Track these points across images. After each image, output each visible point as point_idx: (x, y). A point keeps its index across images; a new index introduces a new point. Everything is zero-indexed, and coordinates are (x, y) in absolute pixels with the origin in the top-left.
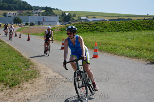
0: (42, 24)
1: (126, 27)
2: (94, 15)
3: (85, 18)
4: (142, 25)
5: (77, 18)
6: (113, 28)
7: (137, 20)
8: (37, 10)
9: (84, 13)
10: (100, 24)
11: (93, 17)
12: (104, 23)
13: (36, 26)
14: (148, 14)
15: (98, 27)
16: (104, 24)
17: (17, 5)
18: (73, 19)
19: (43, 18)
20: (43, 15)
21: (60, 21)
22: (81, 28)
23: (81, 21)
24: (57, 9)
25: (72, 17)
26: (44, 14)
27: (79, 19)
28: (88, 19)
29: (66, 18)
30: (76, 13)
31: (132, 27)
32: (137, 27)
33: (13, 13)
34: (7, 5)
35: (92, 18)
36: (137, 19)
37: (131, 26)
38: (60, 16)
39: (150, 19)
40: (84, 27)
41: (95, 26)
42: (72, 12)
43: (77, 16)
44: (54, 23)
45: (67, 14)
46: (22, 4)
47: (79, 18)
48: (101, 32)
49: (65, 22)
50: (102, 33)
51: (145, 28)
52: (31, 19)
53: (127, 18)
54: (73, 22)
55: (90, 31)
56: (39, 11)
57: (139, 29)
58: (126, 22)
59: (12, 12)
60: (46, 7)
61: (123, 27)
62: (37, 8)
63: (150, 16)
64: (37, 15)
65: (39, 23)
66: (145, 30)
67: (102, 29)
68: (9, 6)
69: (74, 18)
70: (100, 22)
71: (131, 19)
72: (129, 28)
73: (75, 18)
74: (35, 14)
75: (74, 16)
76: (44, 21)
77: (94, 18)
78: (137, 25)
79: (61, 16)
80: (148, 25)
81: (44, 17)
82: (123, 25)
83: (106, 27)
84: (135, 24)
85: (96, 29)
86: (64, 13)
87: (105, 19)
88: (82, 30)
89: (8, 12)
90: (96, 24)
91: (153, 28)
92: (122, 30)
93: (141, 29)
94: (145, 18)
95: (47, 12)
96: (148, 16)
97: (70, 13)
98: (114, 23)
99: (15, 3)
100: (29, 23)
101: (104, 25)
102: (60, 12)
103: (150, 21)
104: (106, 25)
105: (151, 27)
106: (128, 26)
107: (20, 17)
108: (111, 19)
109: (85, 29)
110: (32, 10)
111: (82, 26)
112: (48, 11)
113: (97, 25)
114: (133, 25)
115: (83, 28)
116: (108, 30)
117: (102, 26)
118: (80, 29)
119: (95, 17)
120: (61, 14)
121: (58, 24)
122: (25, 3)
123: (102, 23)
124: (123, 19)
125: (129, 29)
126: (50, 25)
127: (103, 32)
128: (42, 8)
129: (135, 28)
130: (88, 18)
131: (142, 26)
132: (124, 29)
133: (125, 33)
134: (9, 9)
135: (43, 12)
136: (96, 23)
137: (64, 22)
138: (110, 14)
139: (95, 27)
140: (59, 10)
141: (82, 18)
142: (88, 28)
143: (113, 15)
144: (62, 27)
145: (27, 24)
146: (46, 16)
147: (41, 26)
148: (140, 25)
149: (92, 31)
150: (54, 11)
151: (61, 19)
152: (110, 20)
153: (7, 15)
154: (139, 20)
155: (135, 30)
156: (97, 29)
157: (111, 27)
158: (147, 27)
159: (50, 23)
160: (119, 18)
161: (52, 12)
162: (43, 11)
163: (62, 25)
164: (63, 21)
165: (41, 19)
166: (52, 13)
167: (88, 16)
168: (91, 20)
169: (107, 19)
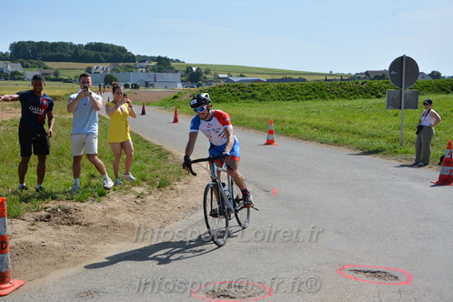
0: (153, 86)
1: (302, 92)
2: (242, 71)
3: (226, 76)
4: (328, 90)
6: (280, 94)
7: (315, 81)
8: (144, 61)
9: (223, 68)
11: (239, 74)
12: (265, 85)
13: (142, 89)
15: (255, 92)
16: (265, 87)
17: (109, 54)
18: (205, 78)
19: (154, 76)
20: (153, 70)
21: (182, 81)
22: (226, 94)
23: (220, 82)
24: (178, 61)
25: (204, 75)
26: (155, 68)
27: (214, 79)
28: (230, 78)
29: (194, 76)
30: (210, 68)
31: (313, 93)
32: (321, 93)
33: (102, 68)
34: (92, 54)
35: (238, 77)
36: (314, 79)
37: (311, 92)
38: (184, 73)
39: (335, 80)
40: (231, 92)
41: (250, 90)
42: (204, 65)
43: (212, 72)
44: (173, 84)
45: (194, 69)
46: (118, 52)
47: (215, 76)
48: (260, 100)
49: (192, 82)
52: (133, 78)
53: (297, 77)
54: (204, 83)
55: (241, 98)
56: (146, 64)
57: (323, 97)
59: (101, 66)
60: (160, 56)
61: (297, 92)
62: (143, 59)
63: (334, 75)
64: (144, 70)
65: (147, 85)
66: (333, 98)
67: (262, 96)
68: (96, 55)
69: (208, 76)
70: (258, 84)
71: (304, 80)
72: (307, 95)
73: (209, 77)
74: (140, 70)
75: (206, 73)
76: (155, 80)
77: (242, 76)
80: (338, 90)
81: (156, 73)
82: (297, 90)
83: (268, 93)
84: (317, 88)
86: (189, 68)
87: (261, 79)
88: (228, 98)
89: (94, 66)
91: (346, 96)
92: (296, 98)
93: (326, 96)
94: (328, 79)
95: (160, 66)
96: (331, 74)
97: (201, 67)
98: (283, 86)
99: (107, 50)
100: (130, 84)
101: (266, 89)
102: (182, 66)
104: (268, 89)
105: (343, 94)
106: (306, 92)
107: (114, 74)
108: (270, 78)
109: (233, 95)
110: (134, 61)
112: (163, 64)
113: (254, 89)
115: (229, 93)
116: (272, 97)
117: (261, 91)
119: (244, 74)
120: (185, 69)
121: (180, 86)
122: (122, 50)
124: (291, 80)
125: (307, 97)
126: (166, 87)
127: (265, 100)
128: (152, 59)
129: (317, 95)
132: (298, 96)
133: (301, 102)
134: (97, 60)
135: (153, 66)
136: (252, 85)
137: (189, 84)
138: (268, 69)
139: (251, 92)
140: (180, 62)
141: (221, 76)
142: (239, 94)
143: (273, 72)
145: (126, 86)
146: (160, 71)
147: (150, 89)
148: (325, 90)
149: (244, 98)
150: (173, 64)
151: (184, 78)
152: (268, 81)
153: (93, 71)
155: (317, 98)
156: (253, 97)
158: (337, 94)
159: (166, 84)
160: (284, 77)
161: (168, 66)
162: (154, 63)
163: (186, 87)
164: (188, 80)
165: (150, 77)
166: (168, 68)
167: (232, 74)
168: (235, 79)
169: (264, 78)
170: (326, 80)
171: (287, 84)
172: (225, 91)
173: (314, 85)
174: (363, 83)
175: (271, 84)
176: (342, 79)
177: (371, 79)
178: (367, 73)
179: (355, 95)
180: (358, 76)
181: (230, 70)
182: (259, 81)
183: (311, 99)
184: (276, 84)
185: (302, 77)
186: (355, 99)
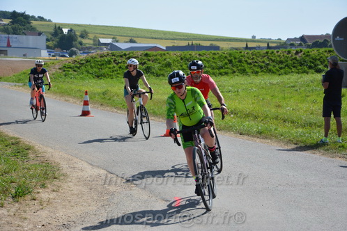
0: (5, 53)
1: (214, 65)
2: (133, 35)
3: (109, 41)
4: (250, 61)
5: (92, 42)
9: (107, 31)
10: (155, 58)
11: (128, 39)
12: (164, 54)
14: (254, 37)
15: (150, 64)
16: (164, 57)
18: (81, 43)
19: (6, 40)
20: (6, 30)
21: (48, 47)
22: (111, 66)
23: (101, 49)
24: (41, 19)
25: (80, 39)
26: (8, 28)
27: (94, 45)
28: (116, 44)
29: (64, 40)
30: (87, 30)
31: (229, 66)
32: (241, 66)
35: (127, 42)
36: (230, 46)
37: (226, 64)
38: (50, 36)
39: (259, 48)
40: (117, 64)
41: (143, 61)
42: (79, 25)
43: (91, 36)
44: (35, 51)
45: (65, 31)
47: (94, 41)
48: (158, 76)
49: (63, 49)
50: (161, 77)
51: (257, 70)
53: (207, 44)
54: (80, 50)
57: (243, 72)
58: (215, 54)
60: (14, 12)
61: (207, 65)
63: (259, 41)
66: (257, 73)
67: (160, 70)
69: (84, 41)
70: (154, 53)
71: (217, 48)
72: (222, 68)
73: (87, 42)
75: (82, 37)
76: (9, 45)
77: (132, 41)
78: (240, 61)
79: (52, 35)
80: (263, 62)
81: (10, 36)
82: (208, 62)
83: (168, 65)
84: (235, 58)
85: (146, 70)
86: (58, 29)
87: (158, 46)
88: (113, 71)
90: (145, 58)
91: (274, 69)
93: (248, 70)
94: (249, 46)
95: (16, 25)
96: (253, 40)
97: (74, 28)
98: (188, 56)
101: (165, 60)
102: (48, 25)
103: (267, 53)
104: (168, 60)
105: (270, 67)
106: (220, 64)
108: (171, 45)
109: (120, 67)
111: (115, 61)
112: (20, 22)
113: (149, 60)
114: (230, 62)
115: (115, 65)
117: (159, 63)
118: (110, 68)
119: (135, 39)
120: (52, 30)
121: (44, 53)
123: (161, 55)
124: (200, 47)
125: (222, 71)
126: (24, 55)
127: (163, 75)
128: (2, 15)
129: (235, 69)
130: (117, 42)
131: (250, 64)
132: (210, 70)
135: (5, 25)
136: (146, 55)
137: (58, 51)
138: (169, 33)
139: (145, 63)
140: (45, 20)
141: (103, 41)
143: (175, 37)
144: (64, 63)
146: (15, 32)
147: (1, 58)
148: (246, 61)
150: (34, 23)
151: (50, 44)
152: (168, 48)
154: (236, 49)
155: (234, 72)
156: (148, 70)
157: (181, 66)
158: (261, 67)
159: (26, 51)
160: (190, 44)
161: (28, 25)
162: (6, 21)
163: (53, 56)
164: (56, 46)
165: (1, 40)
166: (28, 28)
167: (118, 38)
168: (124, 46)
169: (162, 45)
170: (247, 48)
171: (193, 53)
172: (109, 62)
173: (230, 55)
174: (297, 53)
175: (171, 53)
176: (269, 47)
177: (309, 47)
178: (303, 39)
179: (287, 69)
180: (290, 43)
181: (115, 32)
182: (156, 49)
183: (226, 73)
184: (179, 53)
185: (214, 43)
186: (286, 73)
